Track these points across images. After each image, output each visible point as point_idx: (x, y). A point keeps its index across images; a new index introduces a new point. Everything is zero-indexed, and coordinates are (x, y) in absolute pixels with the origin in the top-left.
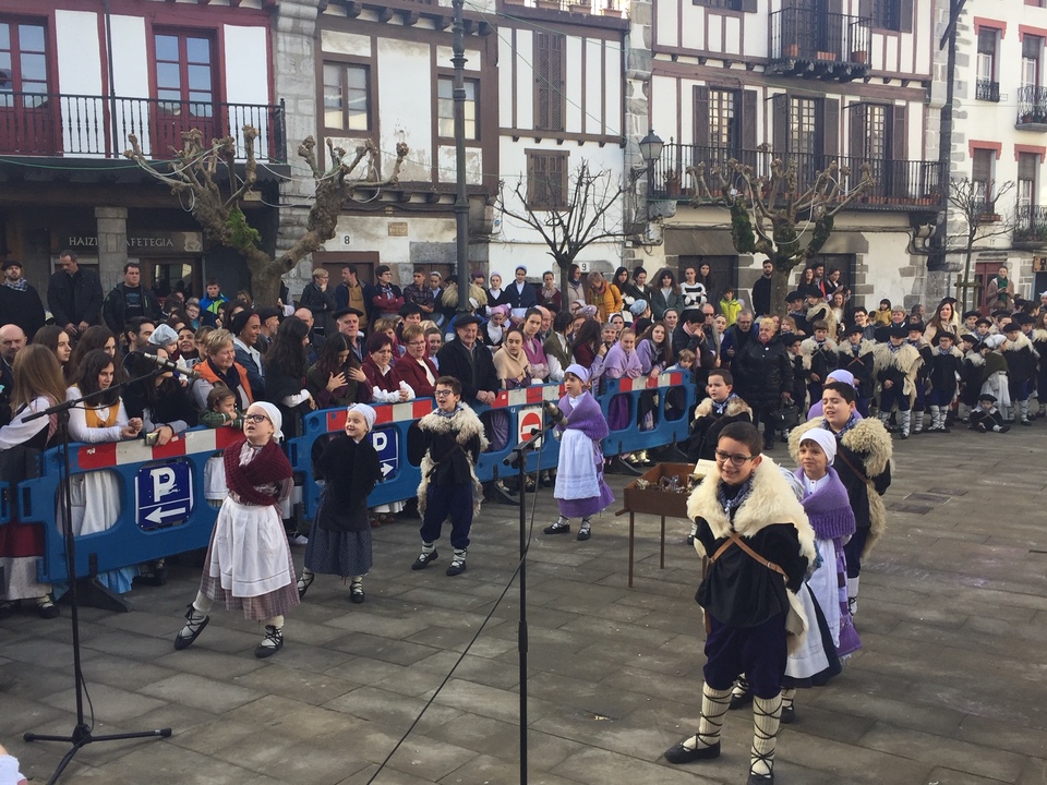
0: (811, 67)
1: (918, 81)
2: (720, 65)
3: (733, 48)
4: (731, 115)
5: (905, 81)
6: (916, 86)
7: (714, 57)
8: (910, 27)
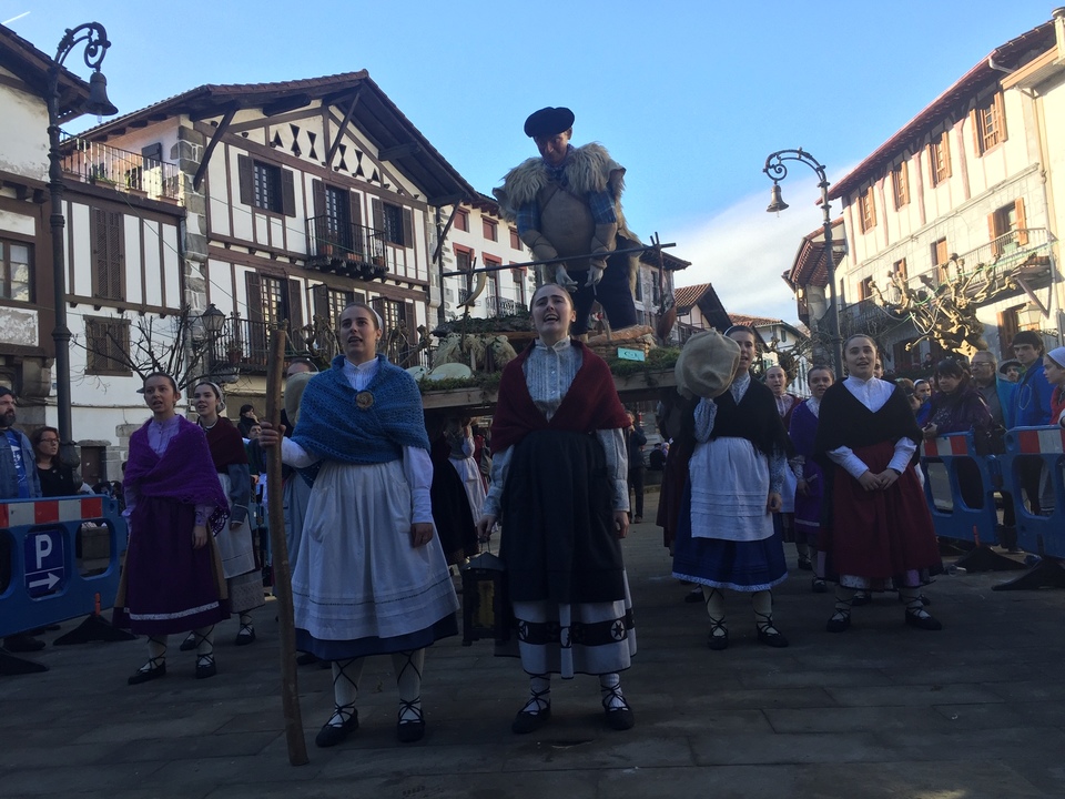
0: (344, 265)
1: (419, 285)
2: (267, 256)
3: (278, 243)
4: (279, 299)
5: (411, 284)
6: (419, 289)
7: (262, 248)
8: (412, 244)
